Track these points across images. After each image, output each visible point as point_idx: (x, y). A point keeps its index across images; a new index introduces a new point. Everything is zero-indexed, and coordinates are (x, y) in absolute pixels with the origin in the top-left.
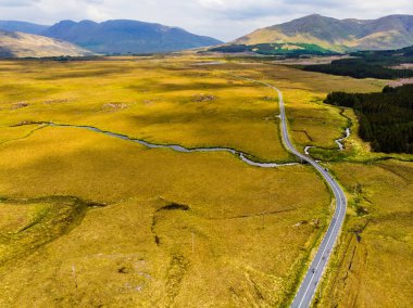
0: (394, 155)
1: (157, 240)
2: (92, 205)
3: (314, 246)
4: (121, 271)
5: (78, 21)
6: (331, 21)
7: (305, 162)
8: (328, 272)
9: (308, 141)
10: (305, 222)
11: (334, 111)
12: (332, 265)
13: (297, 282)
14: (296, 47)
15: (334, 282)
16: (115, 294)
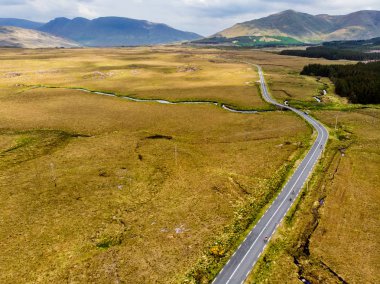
0: (371, 105)
1: (140, 158)
2: (76, 136)
3: (298, 158)
4: (101, 175)
5: (71, 18)
6: (304, 16)
7: (285, 109)
8: (314, 175)
9: (287, 97)
10: (288, 143)
11: (310, 79)
12: (318, 171)
13: (283, 181)
14: (273, 40)
15: (320, 182)
16: (95, 190)
